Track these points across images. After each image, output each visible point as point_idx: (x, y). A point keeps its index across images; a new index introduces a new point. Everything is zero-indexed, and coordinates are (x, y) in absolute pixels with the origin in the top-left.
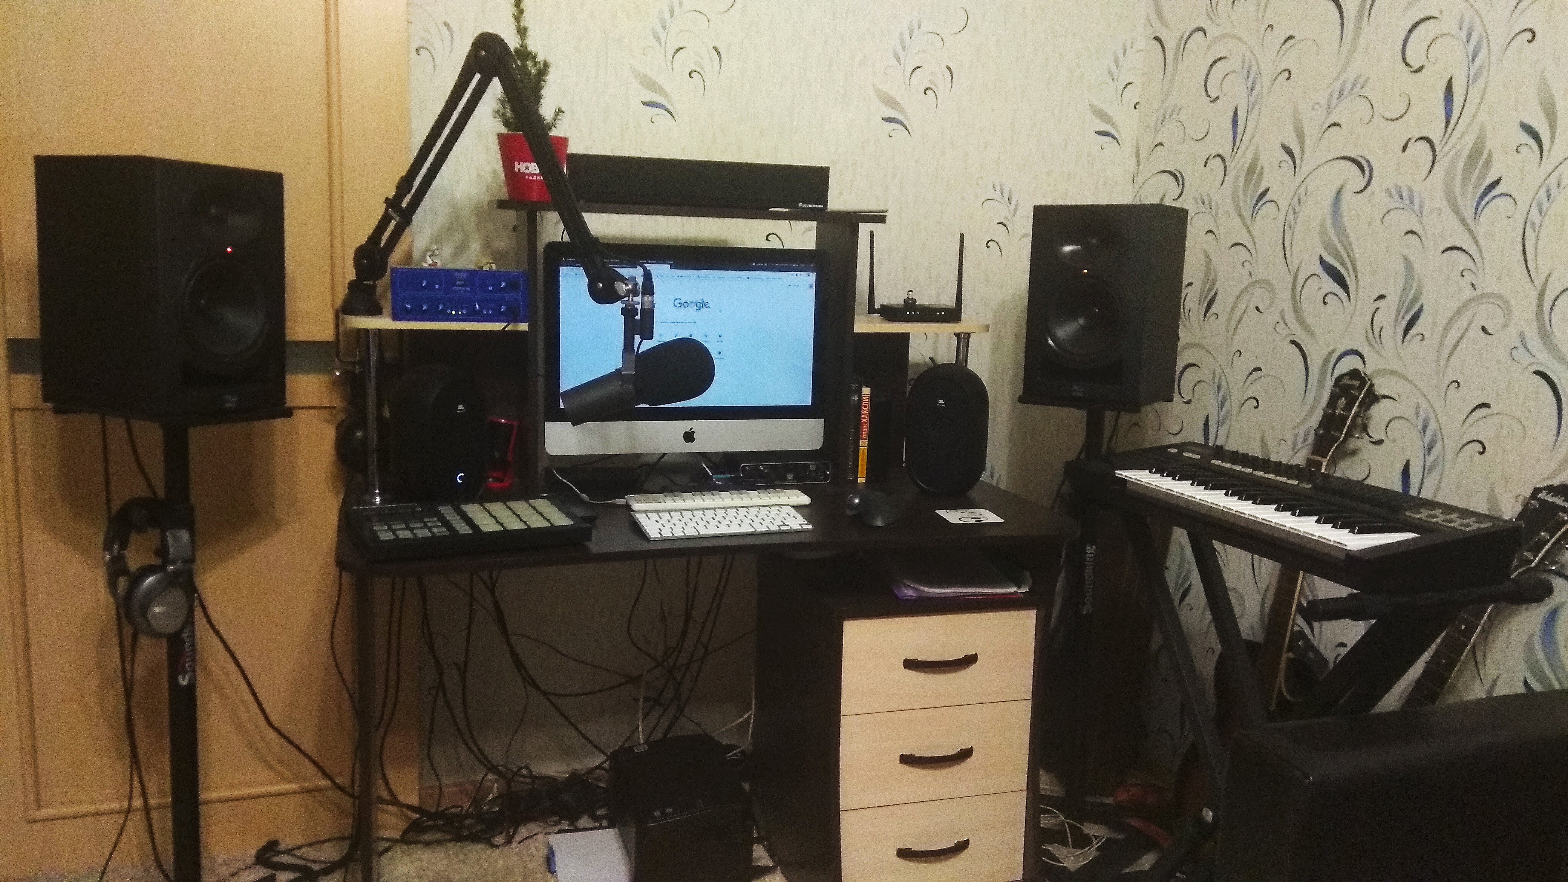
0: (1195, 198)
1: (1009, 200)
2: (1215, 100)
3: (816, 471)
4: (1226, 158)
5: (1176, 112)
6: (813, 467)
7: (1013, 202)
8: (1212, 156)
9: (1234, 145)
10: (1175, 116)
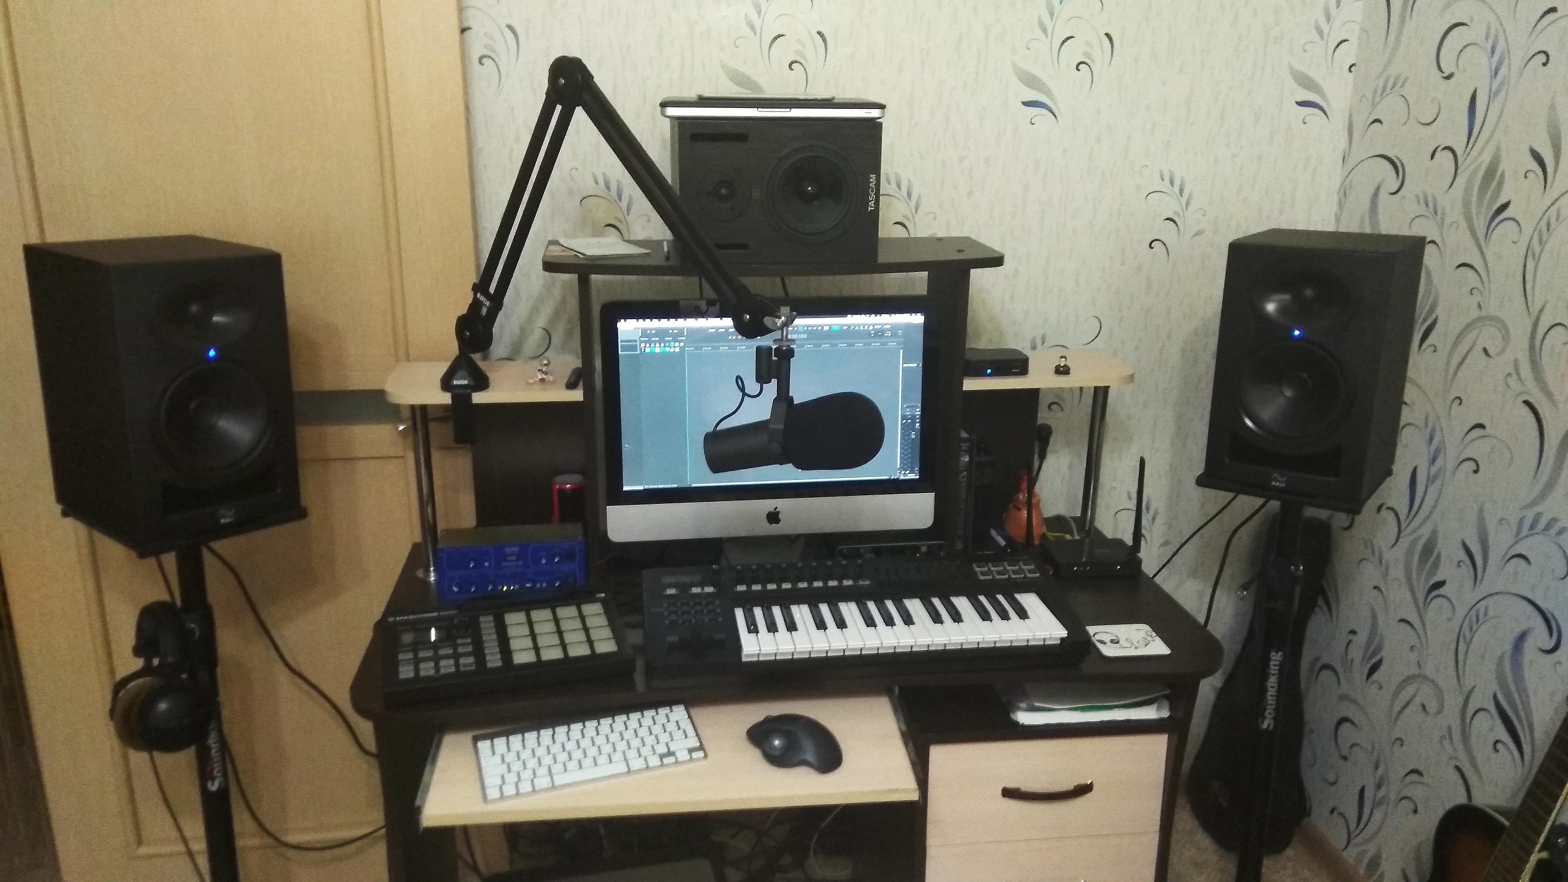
0: (1418, 197)
1: (1181, 192)
2: (1448, 78)
4: (1459, 153)
5: (1399, 85)
7: (1186, 194)
8: (1441, 147)
9: (1469, 138)
10: (1397, 88)
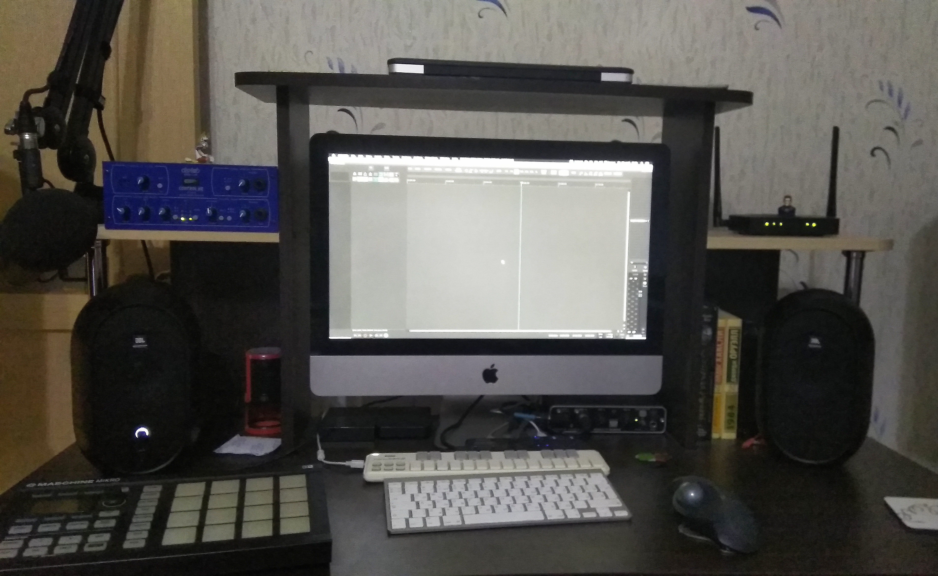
1: (900, 102)
3: (647, 419)
6: (643, 414)
7: (904, 105)
